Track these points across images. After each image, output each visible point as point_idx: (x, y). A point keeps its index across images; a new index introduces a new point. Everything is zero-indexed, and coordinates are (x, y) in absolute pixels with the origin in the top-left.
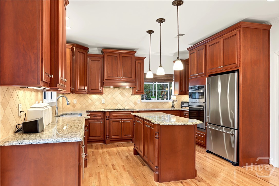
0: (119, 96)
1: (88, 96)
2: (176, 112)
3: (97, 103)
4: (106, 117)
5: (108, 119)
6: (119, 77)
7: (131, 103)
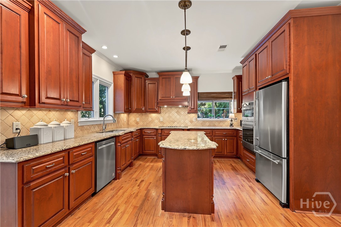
0: (176, 114)
1: (149, 115)
2: (232, 131)
3: (156, 121)
4: (159, 134)
5: (161, 136)
6: (172, 97)
7: (187, 121)
